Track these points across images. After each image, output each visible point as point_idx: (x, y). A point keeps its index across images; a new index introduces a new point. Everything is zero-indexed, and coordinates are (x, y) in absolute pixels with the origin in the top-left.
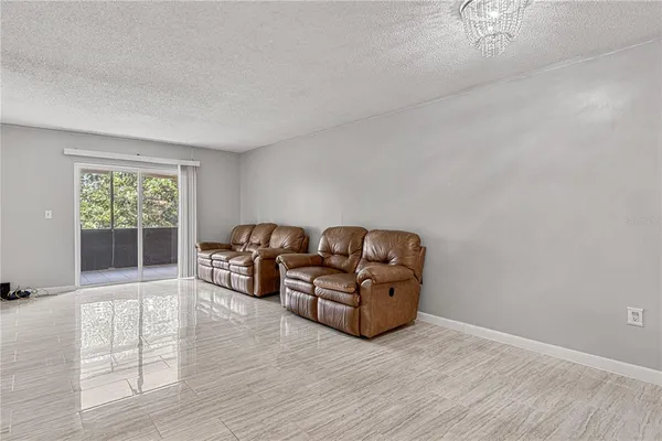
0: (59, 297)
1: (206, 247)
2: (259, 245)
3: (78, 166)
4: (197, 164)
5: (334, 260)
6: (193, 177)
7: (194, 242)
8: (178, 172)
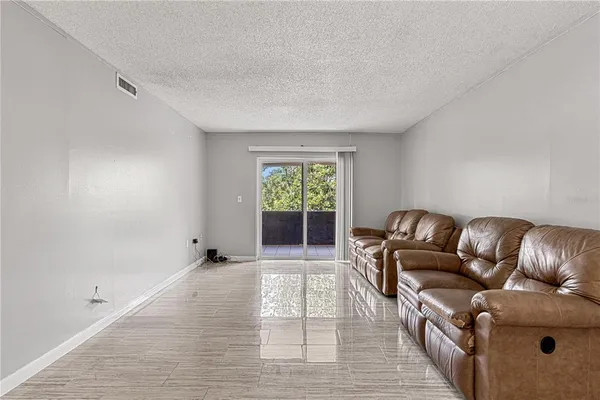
0: (244, 264)
1: (359, 232)
2: (406, 234)
3: (260, 160)
4: (354, 149)
5: (475, 266)
6: (350, 164)
7: (350, 227)
8: (336, 159)
